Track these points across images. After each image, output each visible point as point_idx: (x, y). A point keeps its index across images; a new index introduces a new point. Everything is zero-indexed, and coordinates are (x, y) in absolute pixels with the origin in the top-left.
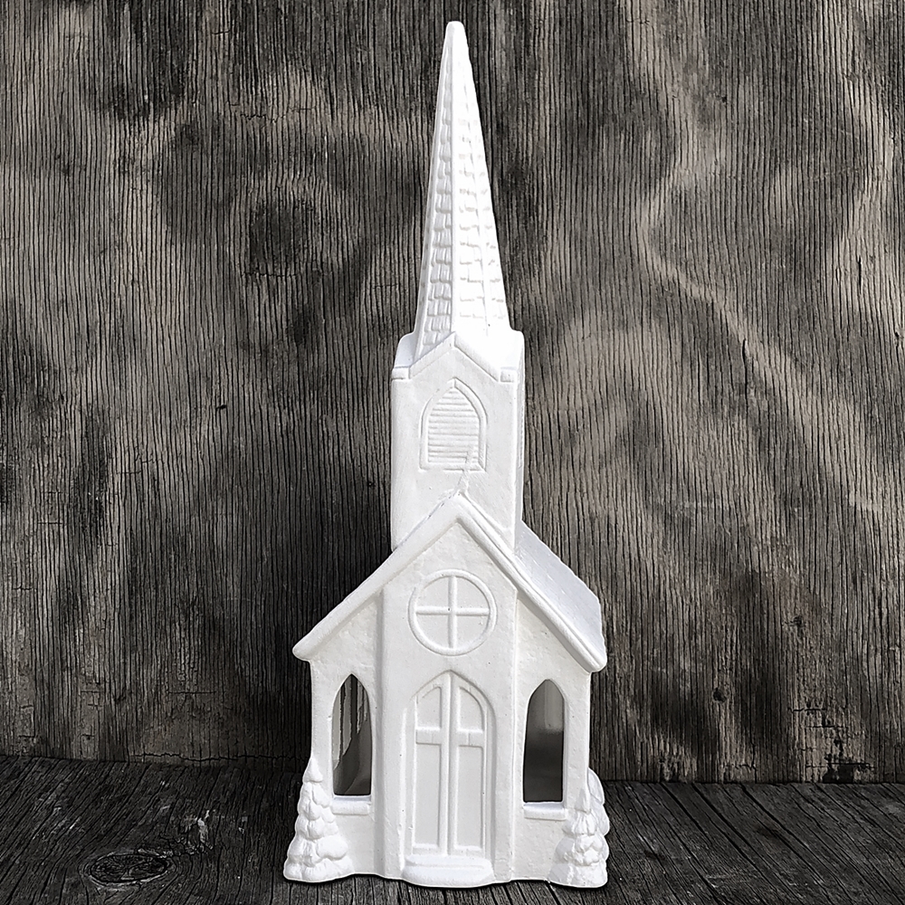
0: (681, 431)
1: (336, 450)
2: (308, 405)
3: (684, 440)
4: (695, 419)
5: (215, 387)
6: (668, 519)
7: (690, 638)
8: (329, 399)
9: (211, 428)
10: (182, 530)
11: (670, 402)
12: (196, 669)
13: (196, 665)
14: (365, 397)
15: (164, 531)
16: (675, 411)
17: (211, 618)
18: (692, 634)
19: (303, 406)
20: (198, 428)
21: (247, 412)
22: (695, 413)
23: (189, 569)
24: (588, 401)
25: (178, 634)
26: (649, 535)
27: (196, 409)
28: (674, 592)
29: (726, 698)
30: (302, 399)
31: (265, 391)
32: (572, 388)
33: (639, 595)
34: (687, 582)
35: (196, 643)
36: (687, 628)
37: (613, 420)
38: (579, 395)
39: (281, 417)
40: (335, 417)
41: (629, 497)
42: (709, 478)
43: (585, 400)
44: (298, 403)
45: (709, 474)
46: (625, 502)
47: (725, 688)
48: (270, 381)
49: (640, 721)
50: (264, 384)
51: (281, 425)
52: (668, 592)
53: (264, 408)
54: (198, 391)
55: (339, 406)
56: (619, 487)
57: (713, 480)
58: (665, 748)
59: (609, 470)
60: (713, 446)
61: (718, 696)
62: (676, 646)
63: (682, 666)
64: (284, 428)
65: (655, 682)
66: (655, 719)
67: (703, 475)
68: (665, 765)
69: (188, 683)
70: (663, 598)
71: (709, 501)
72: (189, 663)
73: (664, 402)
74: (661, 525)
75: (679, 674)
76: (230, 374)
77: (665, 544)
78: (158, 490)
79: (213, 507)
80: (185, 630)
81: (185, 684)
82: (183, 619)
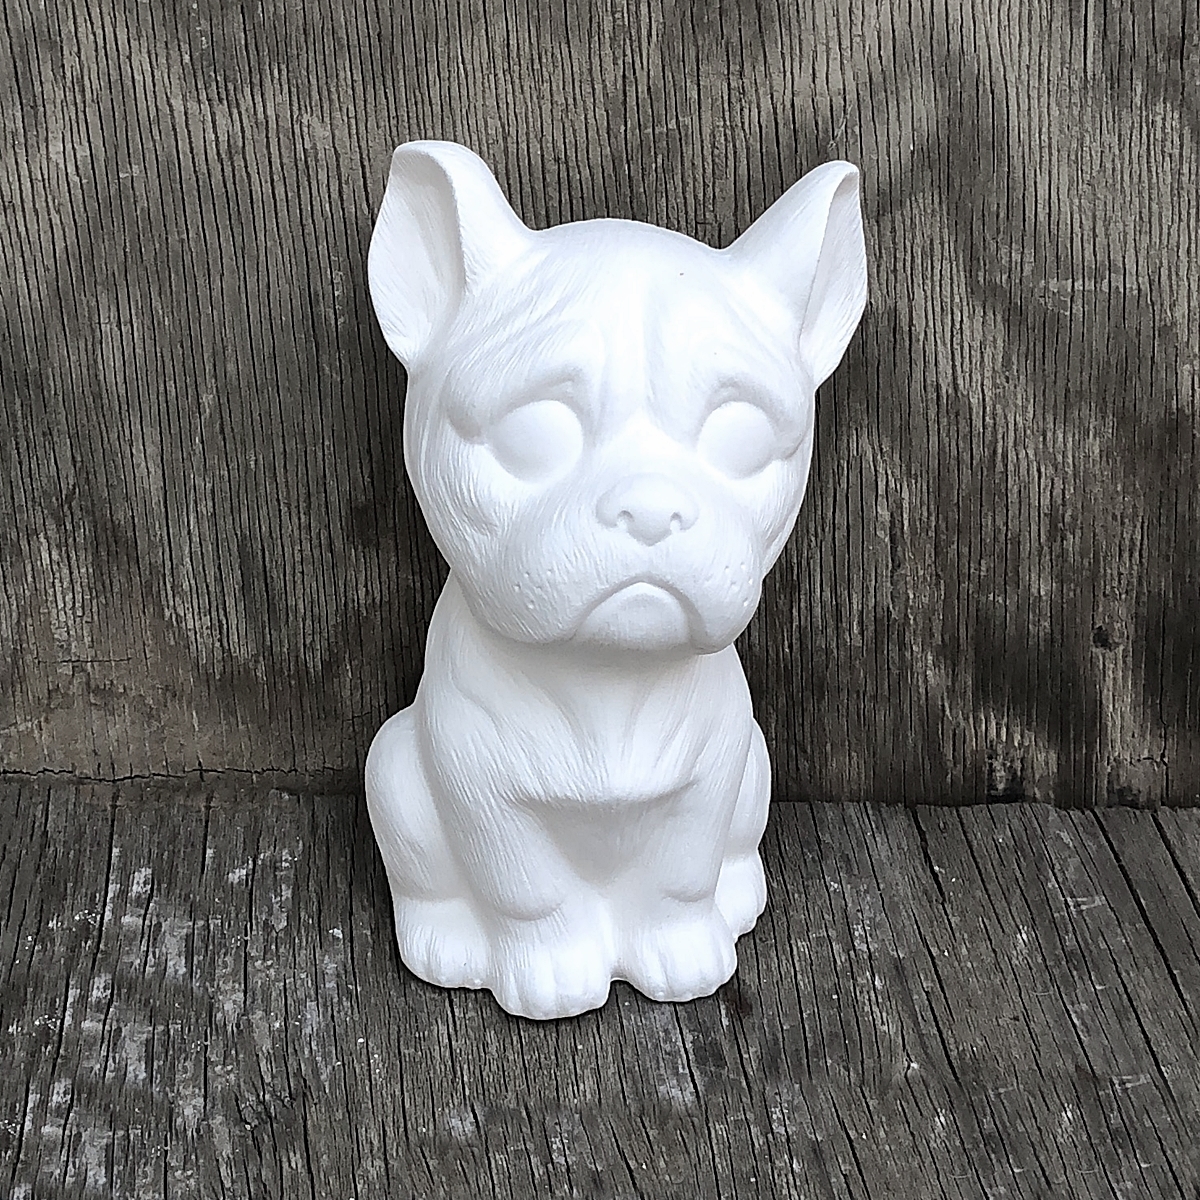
0: (1044, 137)
1: (334, 188)
2: (269, 95)
3: (1050, 154)
4: (1076, 113)
5: (70, 61)
6: (1015, 315)
7: (1051, 538)
8: (314, 81)
9: (69, 146)
11: (1025, 77)
12: (87, 619)
13: (87, 612)
14: (389, 77)
16: (1033, 93)
17: (109, 525)
18: (1056, 532)
19: (258, 99)
20: (43, 147)
21: (143, 114)
22: (1075, 99)
23: (55, 433)
24: (855, 77)
25: (45, 555)
26: (976, 344)
27: (34, 107)
28: (1022, 454)
29: (1118, 645)
30: (256, 80)
31: (176, 68)
32: (821, 48)
33: (953, 462)
34: (1049, 435)
35: (83, 570)
36: (1045, 521)
37: (906, 118)
38: (835, 65)
39: (214, 122)
40: (327, 120)
41: (937, 271)
42: (1100, 230)
43: (849, 74)
44: (247, 90)
45: (1100, 224)
46: (929, 282)
47: (1117, 626)
48: (185, 47)
49: (951, 691)
50: (174, 54)
51: (217, 137)
52: (1012, 455)
53: (177, 104)
54: (35, 72)
55: (335, 97)
56: (918, 251)
57: (1107, 236)
58: (998, 735)
59: (898, 217)
60: (1109, 165)
61: (1103, 639)
62: (1024, 555)
63: (1034, 591)
64: (224, 147)
65: (982, 621)
66: (980, 686)
67: (1088, 225)
68: (997, 765)
69: (74, 643)
70: (1000, 467)
71: (1097, 277)
72: (73, 607)
73: (1012, 77)
74: (1000, 326)
75: (1029, 603)
76: (99, 32)
77: (1007, 363)
79: (90, 309)
80: (59, 547)
81: (70, 645)
82: (52, 526)
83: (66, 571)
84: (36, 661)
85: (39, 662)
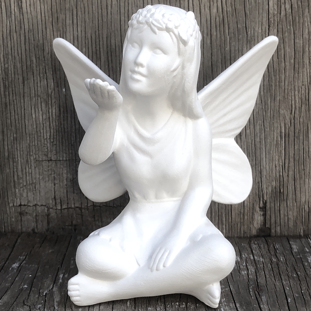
10: (41, 39)
12: (55, 143)
13: (55, 140)
15: (27, 40)
25: (41, 117)
69: (49, 153)
72: (50, 138)
78: (22, 8)
79: (63, 20)
80: (46, 114)
81: (48, 154)
82: (43, 105)
83: (48, 123)
84: (35, 160)
85: (36, 161)
